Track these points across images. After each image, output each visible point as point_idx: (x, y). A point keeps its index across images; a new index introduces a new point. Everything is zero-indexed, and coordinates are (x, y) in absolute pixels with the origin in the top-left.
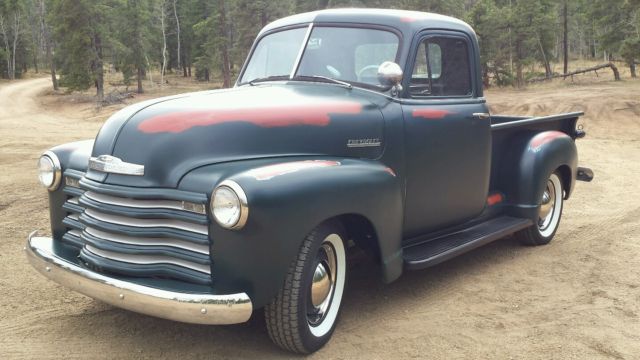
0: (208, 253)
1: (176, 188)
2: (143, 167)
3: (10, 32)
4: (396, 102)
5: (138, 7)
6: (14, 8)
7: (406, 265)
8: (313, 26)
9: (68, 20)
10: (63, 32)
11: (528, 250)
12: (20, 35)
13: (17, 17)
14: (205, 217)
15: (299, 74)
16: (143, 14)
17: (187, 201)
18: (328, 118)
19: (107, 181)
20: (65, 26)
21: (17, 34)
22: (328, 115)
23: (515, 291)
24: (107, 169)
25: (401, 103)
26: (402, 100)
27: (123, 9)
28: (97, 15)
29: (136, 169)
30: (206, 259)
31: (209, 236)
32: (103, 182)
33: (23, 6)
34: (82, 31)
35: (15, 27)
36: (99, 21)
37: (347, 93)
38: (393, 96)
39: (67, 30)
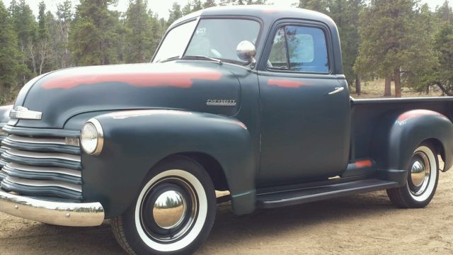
0: (80, 176)
1: (63, 128)
2: (41, 113)
3: (38, 57)
4: (255, 73)
5: (143, 33)
6: (42, 37)
7: (258, 203)
8: (200, 19)
9: (83, 44)
10: (78, 55)
11: (400, 211)
12: (46, 60)
13: (45, 44)
14: (79, 148)
15: (186, 55)
16: (146, 40)
17: (69, 137)
18: (191, 83)
19: (18, 125)
20: (80, 50)
21: (43, 58)
22: (192, 79)
23: (366, 235)
24: (18, 116)
25: (257, 74)
26: (259, 72)
27: (130, 36)
28: (106, 41)
29: (36, 115)
30: (79, 181)
31: (81, 163)
32: (15, 126)
33: (50, 35)
34: (94, 54)
35: (42, 52)
36: (109, 46)
37: (218, 67)
38: (252, 69)
39: (81, 54)
